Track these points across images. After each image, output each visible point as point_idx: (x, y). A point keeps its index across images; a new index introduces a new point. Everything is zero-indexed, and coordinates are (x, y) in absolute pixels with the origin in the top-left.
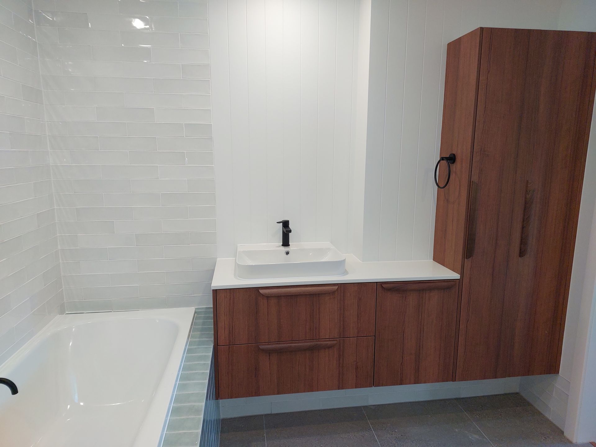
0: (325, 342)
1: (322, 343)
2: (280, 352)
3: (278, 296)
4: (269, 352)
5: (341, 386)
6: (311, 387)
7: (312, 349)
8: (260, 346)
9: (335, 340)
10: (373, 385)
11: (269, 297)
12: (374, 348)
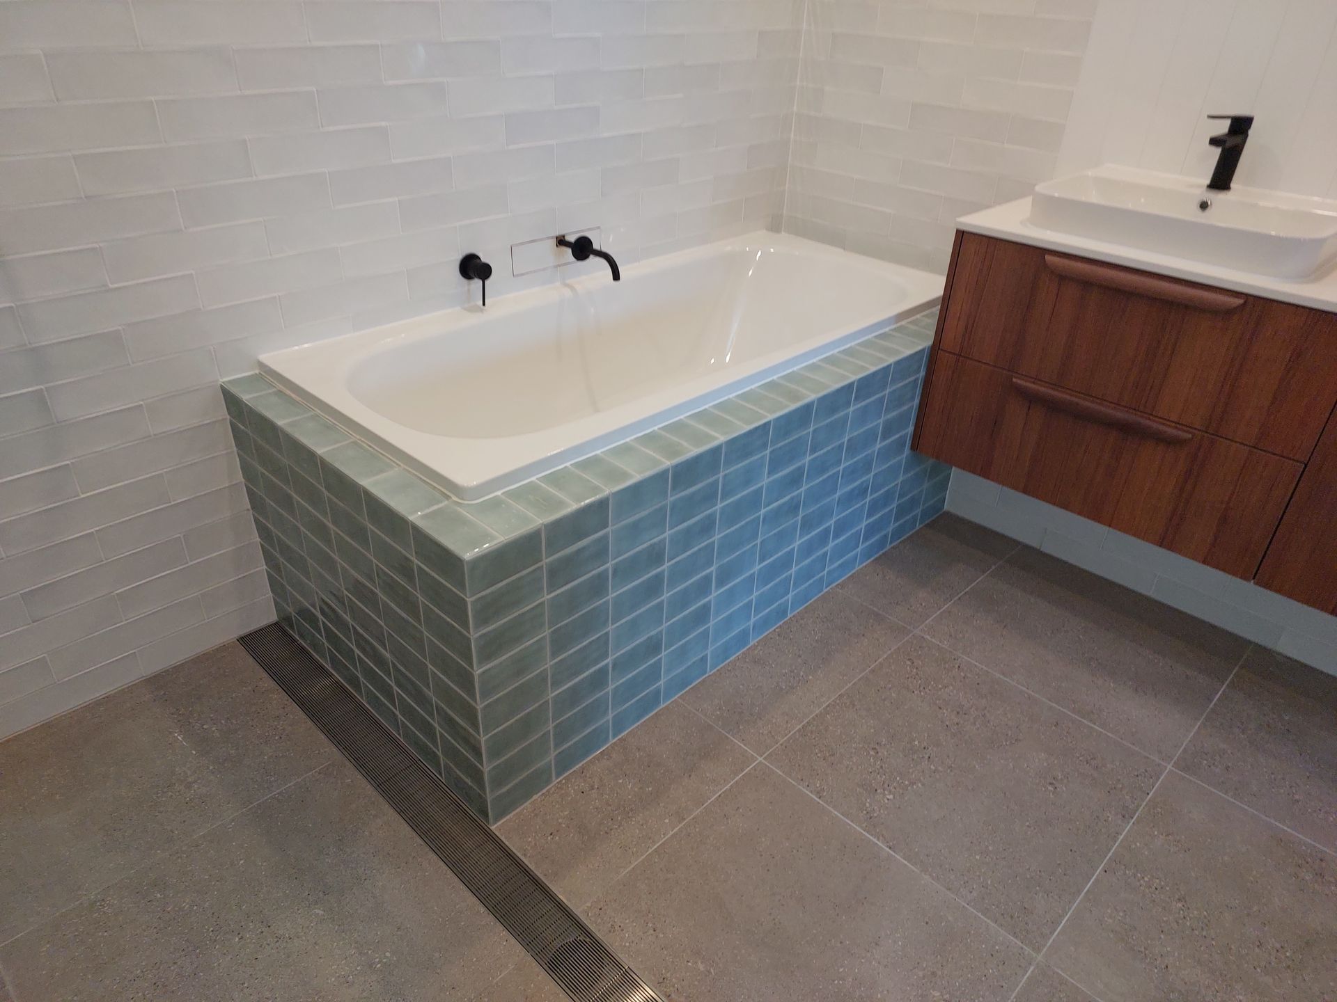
0: (1161, 427)
1: (1151, 423)
2: (1053, 407)
3: (1086, 282)
4: (1032, 399)
5: (1168, 540)
6: (1095, 511)
7: (1126, 429)
8: (1014, 380)
9: (1190, 433)
10: (1254, 579)
11: (1063, 278)
12: (1290, 494)
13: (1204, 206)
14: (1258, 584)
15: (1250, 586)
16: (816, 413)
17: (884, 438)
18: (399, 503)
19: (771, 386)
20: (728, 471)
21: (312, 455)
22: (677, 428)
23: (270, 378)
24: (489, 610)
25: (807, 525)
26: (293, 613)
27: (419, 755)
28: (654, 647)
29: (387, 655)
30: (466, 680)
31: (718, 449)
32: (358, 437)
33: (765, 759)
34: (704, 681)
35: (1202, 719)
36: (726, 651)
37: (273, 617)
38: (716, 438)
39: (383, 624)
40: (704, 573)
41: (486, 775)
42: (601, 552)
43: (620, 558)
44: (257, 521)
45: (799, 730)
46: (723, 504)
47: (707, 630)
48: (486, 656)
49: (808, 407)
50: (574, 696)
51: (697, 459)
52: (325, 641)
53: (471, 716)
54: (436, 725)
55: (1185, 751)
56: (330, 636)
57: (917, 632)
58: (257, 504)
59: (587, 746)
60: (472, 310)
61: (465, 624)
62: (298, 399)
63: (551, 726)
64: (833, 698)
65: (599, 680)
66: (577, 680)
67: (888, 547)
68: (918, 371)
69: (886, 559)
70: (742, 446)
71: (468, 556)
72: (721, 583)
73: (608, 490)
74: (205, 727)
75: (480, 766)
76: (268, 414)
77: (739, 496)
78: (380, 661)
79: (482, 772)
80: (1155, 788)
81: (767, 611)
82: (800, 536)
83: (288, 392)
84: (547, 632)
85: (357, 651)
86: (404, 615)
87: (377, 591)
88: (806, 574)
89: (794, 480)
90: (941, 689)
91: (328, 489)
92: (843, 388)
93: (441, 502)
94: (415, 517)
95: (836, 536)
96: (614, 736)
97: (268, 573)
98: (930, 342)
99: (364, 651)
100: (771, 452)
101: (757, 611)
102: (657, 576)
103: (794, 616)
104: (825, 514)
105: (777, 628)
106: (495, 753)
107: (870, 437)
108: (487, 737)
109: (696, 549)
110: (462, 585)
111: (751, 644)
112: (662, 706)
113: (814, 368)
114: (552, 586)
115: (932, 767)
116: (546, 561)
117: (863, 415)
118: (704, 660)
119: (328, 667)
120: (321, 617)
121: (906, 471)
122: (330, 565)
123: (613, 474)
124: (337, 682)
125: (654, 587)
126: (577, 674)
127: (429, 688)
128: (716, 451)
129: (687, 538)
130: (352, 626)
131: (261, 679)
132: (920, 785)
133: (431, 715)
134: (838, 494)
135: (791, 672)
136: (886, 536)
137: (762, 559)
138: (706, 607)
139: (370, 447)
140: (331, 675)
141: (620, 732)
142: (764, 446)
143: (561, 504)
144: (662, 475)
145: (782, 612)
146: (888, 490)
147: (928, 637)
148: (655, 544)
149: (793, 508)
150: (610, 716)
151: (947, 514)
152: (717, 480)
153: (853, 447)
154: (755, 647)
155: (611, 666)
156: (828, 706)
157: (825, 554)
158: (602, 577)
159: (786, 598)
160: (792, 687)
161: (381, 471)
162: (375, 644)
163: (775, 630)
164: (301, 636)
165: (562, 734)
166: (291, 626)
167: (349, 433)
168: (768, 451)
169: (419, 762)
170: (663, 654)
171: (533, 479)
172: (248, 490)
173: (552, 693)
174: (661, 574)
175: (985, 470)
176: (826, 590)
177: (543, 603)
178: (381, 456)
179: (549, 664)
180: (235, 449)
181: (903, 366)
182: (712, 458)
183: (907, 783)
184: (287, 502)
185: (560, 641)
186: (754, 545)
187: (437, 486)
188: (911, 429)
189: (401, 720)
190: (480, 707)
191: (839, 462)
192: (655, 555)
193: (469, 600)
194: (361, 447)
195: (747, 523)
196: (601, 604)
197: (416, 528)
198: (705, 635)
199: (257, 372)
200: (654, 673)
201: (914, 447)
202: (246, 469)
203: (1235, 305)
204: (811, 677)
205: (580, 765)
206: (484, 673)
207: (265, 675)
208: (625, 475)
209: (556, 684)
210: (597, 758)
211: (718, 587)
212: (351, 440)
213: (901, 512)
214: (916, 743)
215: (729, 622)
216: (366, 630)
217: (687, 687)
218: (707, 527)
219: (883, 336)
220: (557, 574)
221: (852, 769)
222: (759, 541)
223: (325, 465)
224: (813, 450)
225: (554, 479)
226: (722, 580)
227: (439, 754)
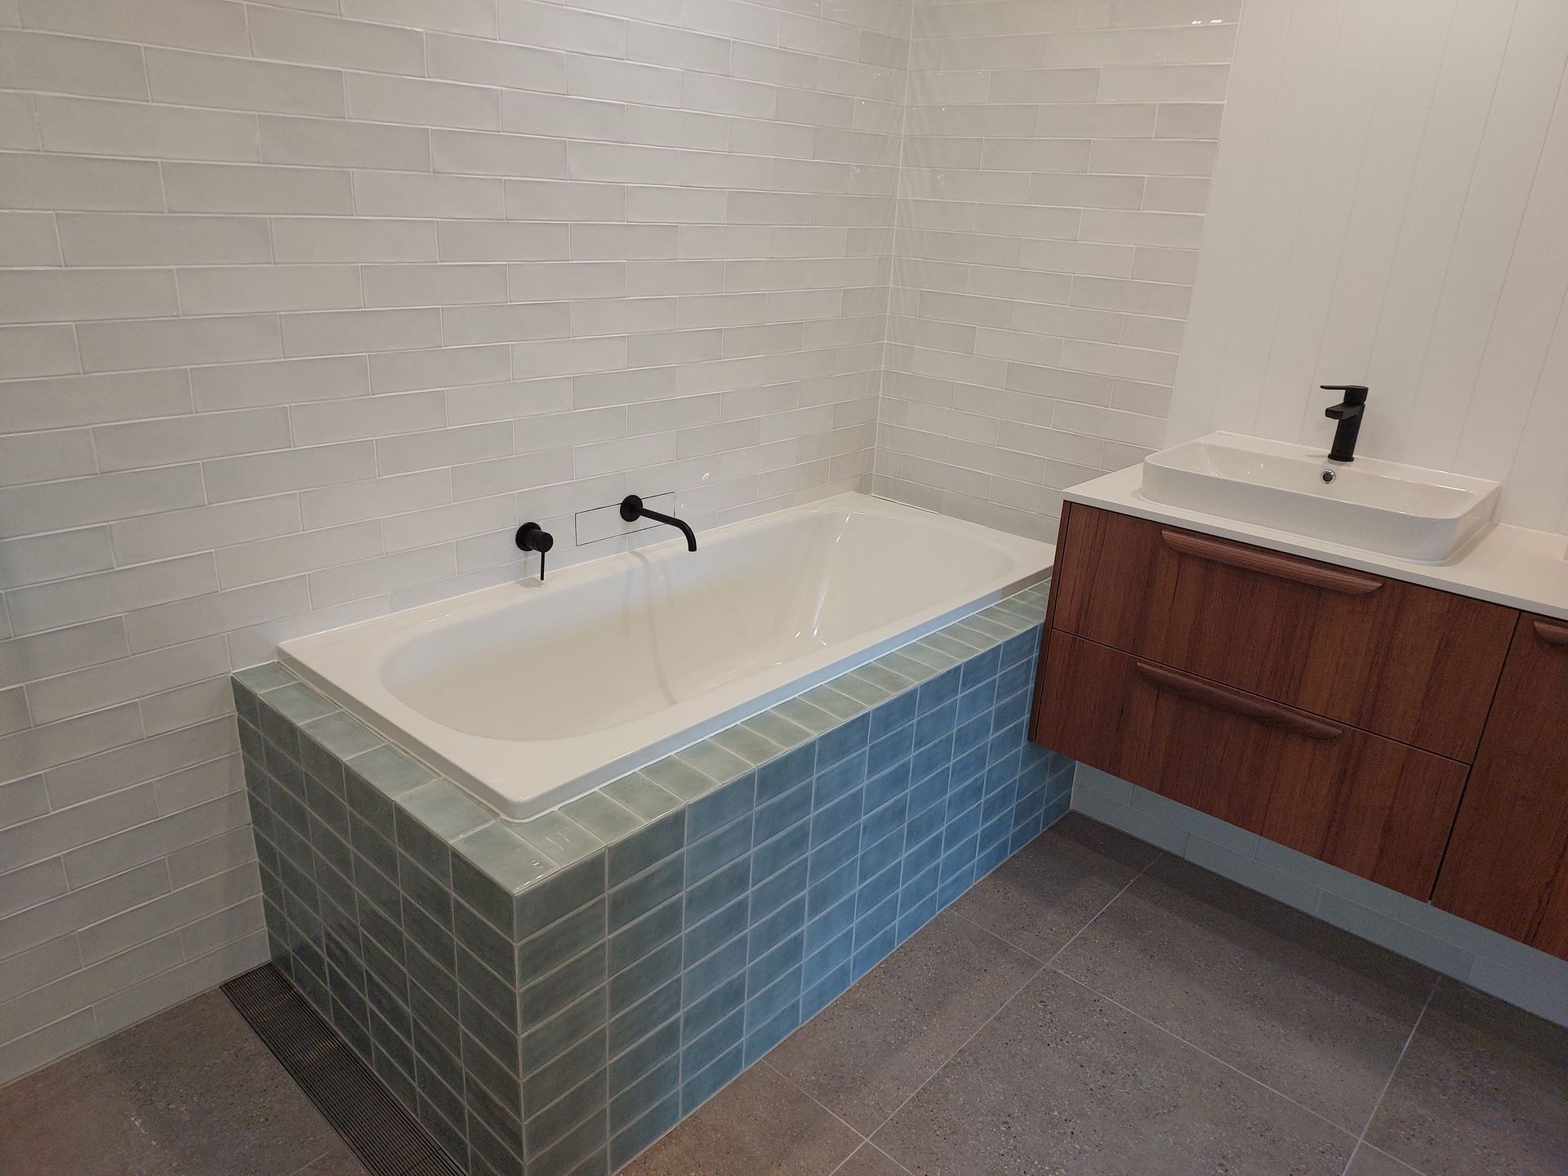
0: (1307, 721)
1: (1295, 717)
2: (1185, 696)
3: (1208, 561)
4: (1162, 687)
5: (1328, 852)
6: (1244, 816)
7: (1267, 723)
8: (1139, 664)
9: (1340, 728)
10: (1430, 899)
11: (1183, 555)
12: (1458, 798)
13: (1327, 477)
14: (1435, 905)
15: (1428, 907)
16: (920, 702)
17: (998, 727)
18: (439, 824)
19: (868, 670)
20: (823, 772)
21: (335, 763)
22: (762, 722)
23: (290, 668)
24: (539, 957)
25: (914, 833)
26: (292, 953)
27: (441, 1142)
28: (734, 994)
29: (408, 1010)
30: (507, 1047)
31: (812, 745)
32: (392, 741)
33: (872, 1139)
34: (795, 1035)
35: (1392, 1076)
36: (821, 994)
37: (266, 957)
38: (808, 735)
39: (405, 970)
40: (794, 899)
41: (526, 1170)
42: (673, 878)
43: (696, 885)
44: (257, 836)
45: (913, 1101)
46: (816, 813)
47: (800, 968)
48: (533, 1016)
49: (911, 695)
50: (637, 1062)
51: (787, 760)
52: (329, 989)
53: (509, 1090)
54: (465, 1103)
55: (1376, 1118)
56: (338, 984)
57: (1049, 964)
58: (259, 816)
59: (651, 1127)
60: (528, 584)
61: (510, 975)
62: (322, 693)
63: (608, 1102)
64: (953, 1056)
65: (668, 1038)
66: (642, 1040)
67: (1009, 856)
68: (1031, 651)
69: (1007, 872)
70: (838, 742)
71: (518, 890)
72: (814, 910)
73: (684, 801)
74: (171, 1107)
75: (519, 1159)
76: (288, 713)
77: (836, 801)
78: (397, 1017)
79: (521, 1165)
80: (1346, 1169)
81: (869, 943)
82: (906, 847)
83: (311, 685)
84: (606, 981)
85: (370, 1004)
86: (433, 961)
87: (402, 929)
88: (915, 895)
89: (898, 780)
90: (1081, 1040)
91: (352, 804)
92: (949, 672)
93: (487, 821)
94: (455, 842)
95: (949, 845)
96: (685, 1111)
97: (265, 901)
98: (1042, 620)
99: (379, 1004)
100: (871, 748)
101: (859, 943)
102: (739, 904)
103: (902, 947)
104: (934, 820)
105: (881, 963)
106: (538, 1140)
107: (981, 729)
108: (529, 1120)
109: (785, 869)
110: (508, 926)
111: (852, 984)
112: (744, 1070)
113: (915, 649)
114: (615, 923)
115: (1077, 1146)
116: (609, 892)
117: (973, 702)
118: (794, 1008)
119: (331, 1022)
120: (327, 959)
121: (1025, 765)
122: (346, 896)
123: (690, 781)
124: (344, 1046)
125: (734, 920)
126: (641, 1033)
127: (458, 1054)
128: (808, 750)
129: (774, 856)
130: (366, 971)
131: (246, 1040)
132: (1063, 1171)
133: (460, 1090)
134: (949, 794)
135: (901, 1021)
136: (1005, 843)
137: (863, 878)
138: (797, 941)
139: (406, 752)
140: (333, 1034)
141: (692, 1106)
142: (863, 742)
143: (629, 820)
144: (747, 781)
145: (887, 942)
146: (1006, 787)
147: (1062, 972)
148: (738, 864)
149: (898, 813)
150: (680, 1086)
151: (1073, 813)
152: (810, 785)
153: (963, 740)
154: (856, 988)
155: (682, 1020)
156: (946, 1067)
157: (936, 868)
158: (674, 909)
159: (892, 925)
160: (903, 1041)
161: (417, 783)
162: (395, 997)
163: (879, 966)
164: (299, 981)
165: (620, 1114)
166: (288, 969)
167: (381, 736)
168: (867, 748)
169: (440, 1151)
170: (746, 1002)
171: (596, 789)
172: (251, 799)
173: (610, 1059)
174: (744, 901)
175: (1114, 767)
176: (940, 912)
177: (602, 945)
178: (417, 763)
179: (607, 1022)
180: (241, 751)
181: (1014, 647)
182: (803, 760)
183: (1047, 1168)
184: (299, 816)
185: (622, 993)
186: (854, 861)
187: (483, 801)
188: (1027, 716)
189: (420, 1096)
190: (522, 1080)
191: (948, 758)
192: (738, 879)
193: (517, 945)
194: (395, 753)
195: (845, 834)
196: (671, 943)
197: (456, 855)
198: (797, 975)
199: (276, 661)
200: (733, 1030)
201: (1031, 738)
202: (252, 777)
203: (1371, 588)
204: (924, 1028)
205: (642, 1152)
206: (529, 1036)
207: (252, 1034)
208: (704, 782)
209: (616, 1046)
210: (663, 1143)
211: (811, 915)
212: (384, 744)
213: (1020, 814)
214: (1056, 1113)
215: (825, 957)
216: (384, 976)
217: (774, 1043)
218: (798, 841)
219: (989, 613)
220: (622, 908)
221: (979, 1150)
222: (859, 855)
223: (351, 776)
224: (919, 745)
225: (619, 789)
226: (817, 905)
227: (467, 1141)
